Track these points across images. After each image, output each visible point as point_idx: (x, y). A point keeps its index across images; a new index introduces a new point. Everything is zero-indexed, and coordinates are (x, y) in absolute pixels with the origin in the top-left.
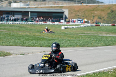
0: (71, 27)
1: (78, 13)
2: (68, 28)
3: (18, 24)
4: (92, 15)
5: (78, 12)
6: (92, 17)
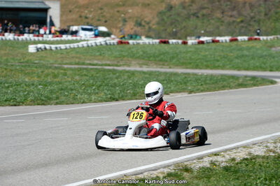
1: (86, 12)
4: (120, 16)
5: (87, 8)
6: (120, 21)
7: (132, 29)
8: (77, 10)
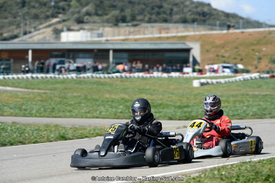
0: (214, 81)
1: (223, 51)
2: (208, 83)
3: (88, 77)
4: (255, 54)
5: (223, 47)
6: (254, 59)
7: (267, 66)
8: (214, 49)
